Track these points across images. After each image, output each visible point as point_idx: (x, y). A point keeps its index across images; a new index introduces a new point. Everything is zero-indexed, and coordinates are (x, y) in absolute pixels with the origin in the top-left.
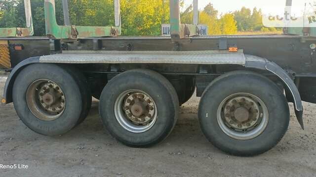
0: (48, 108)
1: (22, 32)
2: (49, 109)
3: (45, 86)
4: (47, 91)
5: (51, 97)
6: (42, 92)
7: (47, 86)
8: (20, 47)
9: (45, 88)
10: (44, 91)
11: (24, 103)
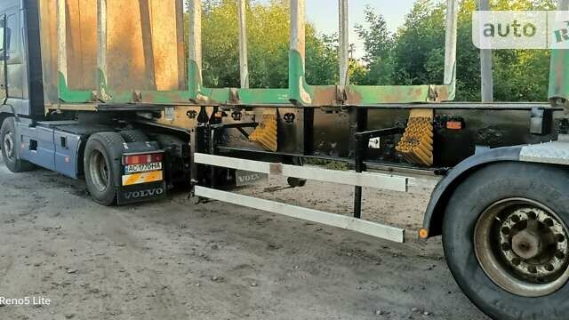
0: (518, 264)
1: (438, 92)
2: (520, 267)
3: (518, 213)
4: (521, 225)
5: (534, 241)
6: (508, 225)
7: (522, 214)
8: (459, 123)
9: (516, 218)
10: (513, 223)
11: (467, 245)
